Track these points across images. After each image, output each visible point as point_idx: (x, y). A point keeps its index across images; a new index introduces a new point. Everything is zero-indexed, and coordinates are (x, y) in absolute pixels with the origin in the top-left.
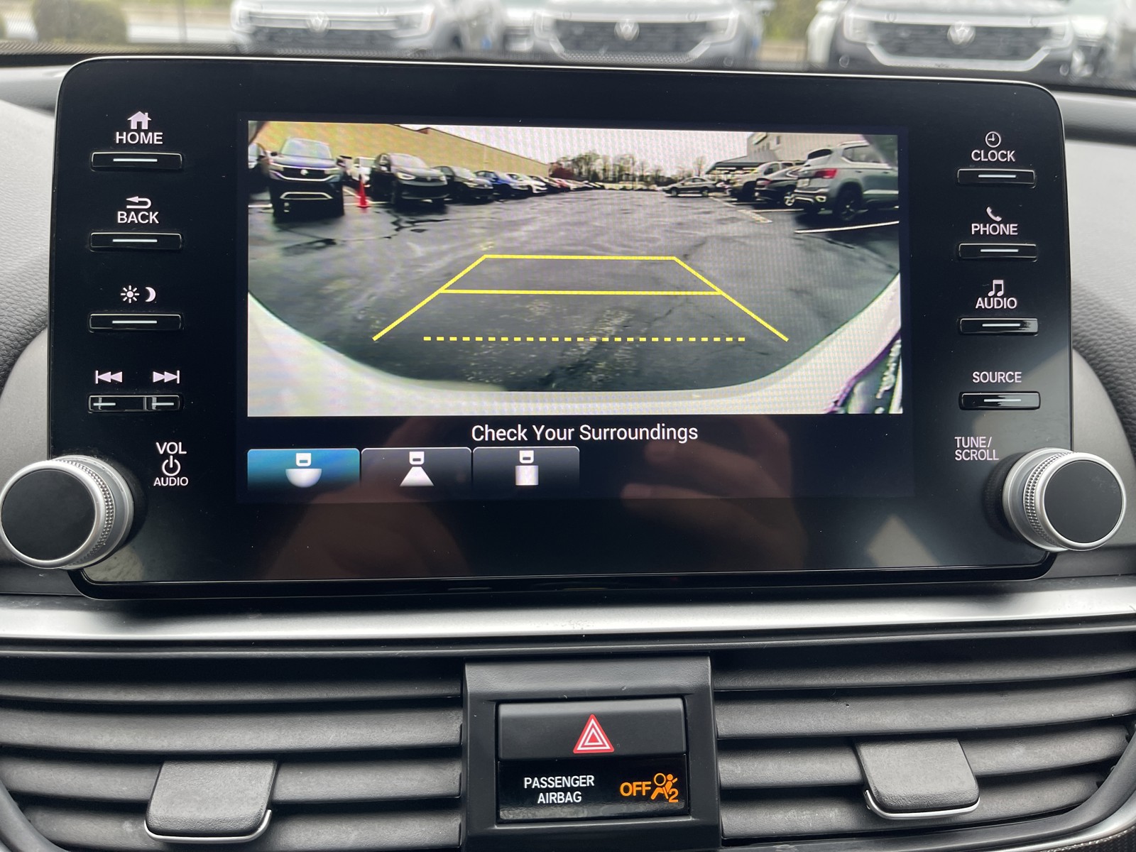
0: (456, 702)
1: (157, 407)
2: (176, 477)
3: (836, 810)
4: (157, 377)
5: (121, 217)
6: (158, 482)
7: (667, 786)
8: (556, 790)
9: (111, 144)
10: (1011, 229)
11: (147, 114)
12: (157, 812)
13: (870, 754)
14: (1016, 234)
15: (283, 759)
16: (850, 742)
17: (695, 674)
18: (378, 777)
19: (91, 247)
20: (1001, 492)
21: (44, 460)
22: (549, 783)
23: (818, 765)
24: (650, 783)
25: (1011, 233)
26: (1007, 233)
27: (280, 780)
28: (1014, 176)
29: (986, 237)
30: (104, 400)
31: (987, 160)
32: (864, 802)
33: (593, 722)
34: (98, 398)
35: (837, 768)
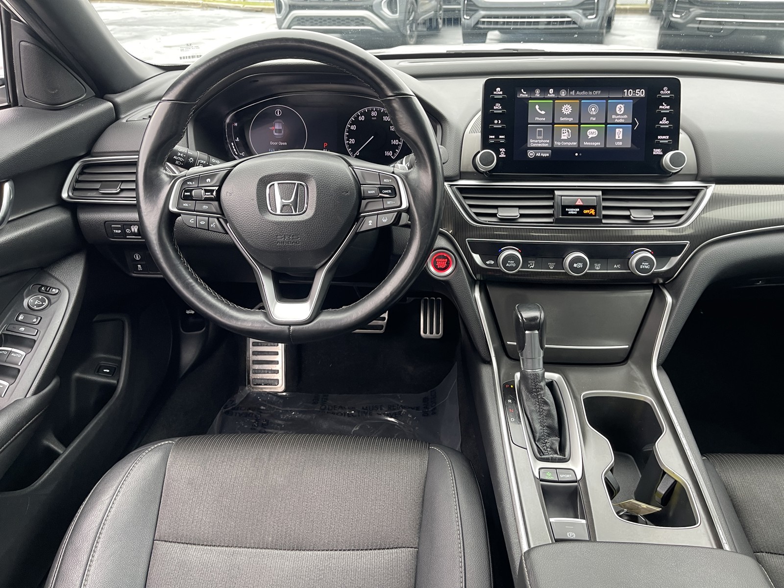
1: (500, 142)
2: (503, 155)
3: (626, 220)
4: (500, 137)
5: (495, 108)
6: (500, 156)
7: (592, 212)
8: (572, 211)
9: (493, 94)
11: (500, 88)
12: (498, 216)
14: (669, 108)
15: (520, 207)
16: (628, 208)
17: (599, 193)
19: (489, 113)
20: (662, 160)
24: (589, 211)
26: (667, 108)
28: (669, 96)
29: (663, 109)
30: (491, 141)
31: (664, 93)
32: (630, 218)
33: (579, 200)
35: (626, 213)
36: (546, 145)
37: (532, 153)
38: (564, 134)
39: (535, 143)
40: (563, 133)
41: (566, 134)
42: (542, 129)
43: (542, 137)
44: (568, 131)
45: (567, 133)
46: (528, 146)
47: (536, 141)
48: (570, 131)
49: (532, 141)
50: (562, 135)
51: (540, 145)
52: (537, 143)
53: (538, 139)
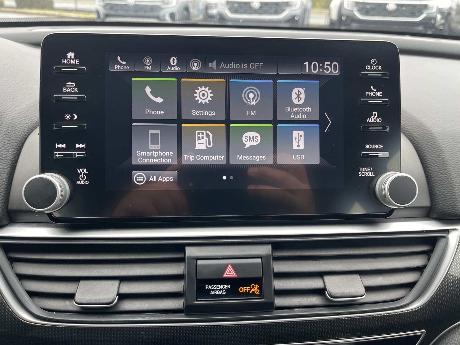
0: (182, 260)
1: (77, 156)
2: (84, 181)
3: (315, 298)
4: (77, 146)
5: (65, 90)
6: (78, 183)
7: (256, 289)
8: (217, 290)
9: (60, 63)
10: (380, 94)
11: (73, 53)
12: (78, 297)
13: (327, 278)
14: (382, 95)
15: (122, 279)
16: (321, 275)
17: (266, 250)
18: (155, 285)
19: (54, 100)
20: (375, 187)
21: (38, 175)
22: (214, 287)
23: (309, 282)
24: (249, 287)
25: (380, 95)
26: (378, 95)
27: (121, 286)
28: (381, 75)
29: (371, 97)
30: (59, 154)
31: (371, 69)
32: (324, 295)
33: (230, 266)
34: (57, 153)
35: (315, 283)
36: (168, 161)
37: (141, 176)
38: (200, 141)
39: (146, 157)
40: (199, 139)
41: (203, 141)
42: (159, 132)
43: (158, 147)
44: (207, 135)
45: (205, 138)
46: (134, 163)
47: (149, 154)
48: (211, 135)
49: (139, 153)
50: (197, 142)
51: (155, 161)
52: (150, 157)
53: (152, 150)
